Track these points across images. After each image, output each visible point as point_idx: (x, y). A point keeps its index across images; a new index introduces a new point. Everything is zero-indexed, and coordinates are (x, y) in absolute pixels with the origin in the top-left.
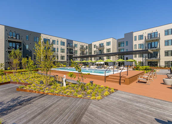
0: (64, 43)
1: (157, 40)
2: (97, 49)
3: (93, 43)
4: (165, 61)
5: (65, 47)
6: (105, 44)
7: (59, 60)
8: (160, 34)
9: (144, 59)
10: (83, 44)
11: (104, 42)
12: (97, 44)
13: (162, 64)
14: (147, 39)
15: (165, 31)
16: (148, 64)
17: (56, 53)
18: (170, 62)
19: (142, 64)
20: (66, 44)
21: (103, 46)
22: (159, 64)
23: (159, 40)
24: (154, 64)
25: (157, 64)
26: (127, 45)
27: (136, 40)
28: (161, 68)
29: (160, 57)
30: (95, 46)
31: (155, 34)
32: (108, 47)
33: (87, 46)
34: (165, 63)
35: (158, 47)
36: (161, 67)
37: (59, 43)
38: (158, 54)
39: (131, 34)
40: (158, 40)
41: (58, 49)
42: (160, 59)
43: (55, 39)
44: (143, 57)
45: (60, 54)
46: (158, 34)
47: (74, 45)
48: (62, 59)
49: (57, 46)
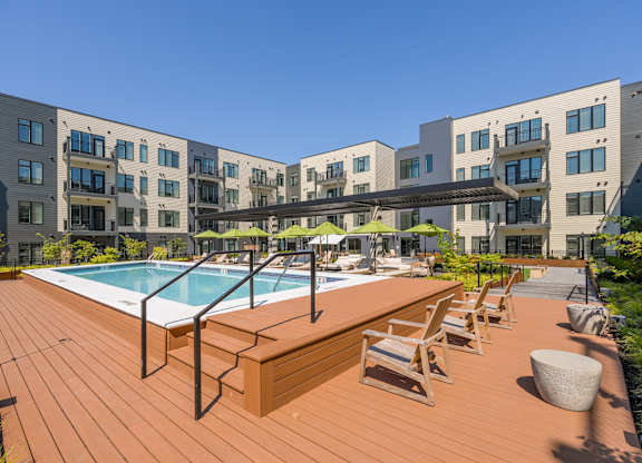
0: (175, 156)
1: (538, 151)
2: (319, 187)
3: (303, 162)
4: (567, 236)
5: (180, 175)
6: (348, 167)
7: (149, 230)
8: (550, 128)
9: (492, 225)
10: (265, 165)
11: (346, 156)
12: (320, 163)
13: (557, 245)
14: (502, 144)
15: (569, 116)
16: (507, 247)
17: (138, 198)
18: (586, 240)
19: (483, 244)
20: (184, 161)
21: (342, 174)
22: (544, 248)
23: (544, 149)
24: (527, 248)
25: (540, 248)
26: (430, 170)
27: (461, 150)
28: (552, 261)
29: (548, 220)
30: (310, 171)
31: (533, 126)
32: (361, 178)
33: (284, 172)
34: (569, 242)
35: (543, 179)
36: (553, 258)
37: (153, 155)
38: (544, 208)
39: (446, 124)
40: (542, 152)
41: (146, 179)
42: (548, 228)
43: (133, 135)
44: (488, 217)
45: (154, 202)
46: (543, 126)
47: (220, 166)
48: (168, 225)
49: (143, 167)
